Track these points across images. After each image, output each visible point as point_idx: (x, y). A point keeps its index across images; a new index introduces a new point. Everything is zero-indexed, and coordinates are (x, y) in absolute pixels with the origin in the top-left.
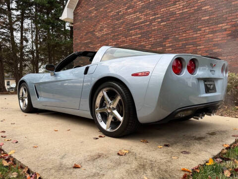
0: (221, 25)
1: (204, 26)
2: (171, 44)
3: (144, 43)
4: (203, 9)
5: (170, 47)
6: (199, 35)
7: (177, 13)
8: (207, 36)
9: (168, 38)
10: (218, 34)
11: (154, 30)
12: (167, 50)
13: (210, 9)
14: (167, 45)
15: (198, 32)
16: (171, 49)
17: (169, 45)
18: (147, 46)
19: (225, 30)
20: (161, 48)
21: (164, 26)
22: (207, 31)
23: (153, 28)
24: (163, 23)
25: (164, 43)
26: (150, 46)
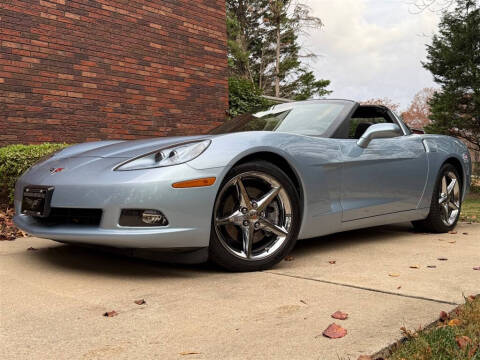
0: (176, 69)
1: (155, 60)
2: (94, 75)
3: (13, 45)
4: (152, 25)
5: (90, 80)
6: (148, 74)
7: (105, 7)
8: (160, 80)
9: (86, 58)
10: (175, 83)
11: (48, 22)
12: (85, 85)
13: (162, 32)
14: (84, 74)
15: (147, 68)
16: (95, 86)
17: (88, 74)
18: (24, 59)
19: (183, 79)
20: (71, 77)
21: (76, 23)
22: (160, 71)
23: (43, 15)
24: (72, 16)
25: (76, 67)
26: (35, 61)
